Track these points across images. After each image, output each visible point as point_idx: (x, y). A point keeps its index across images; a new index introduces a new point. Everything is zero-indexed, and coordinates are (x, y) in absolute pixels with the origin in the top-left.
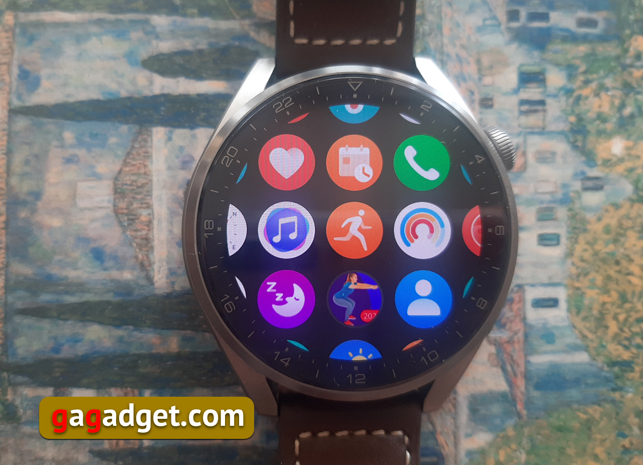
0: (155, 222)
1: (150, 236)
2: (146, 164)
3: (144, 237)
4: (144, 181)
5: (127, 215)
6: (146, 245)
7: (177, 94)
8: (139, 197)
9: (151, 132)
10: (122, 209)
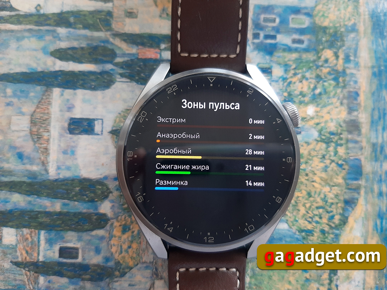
0: (51, 140)
1: (48, 147)
2: (49, 108)
3: (45, 148)
4: (47, 117)
5: (37, 135)
6: (46, 152)
7: (68, 71)
8: (43, 125)
9: (52, 90)
10: (34, 132)
